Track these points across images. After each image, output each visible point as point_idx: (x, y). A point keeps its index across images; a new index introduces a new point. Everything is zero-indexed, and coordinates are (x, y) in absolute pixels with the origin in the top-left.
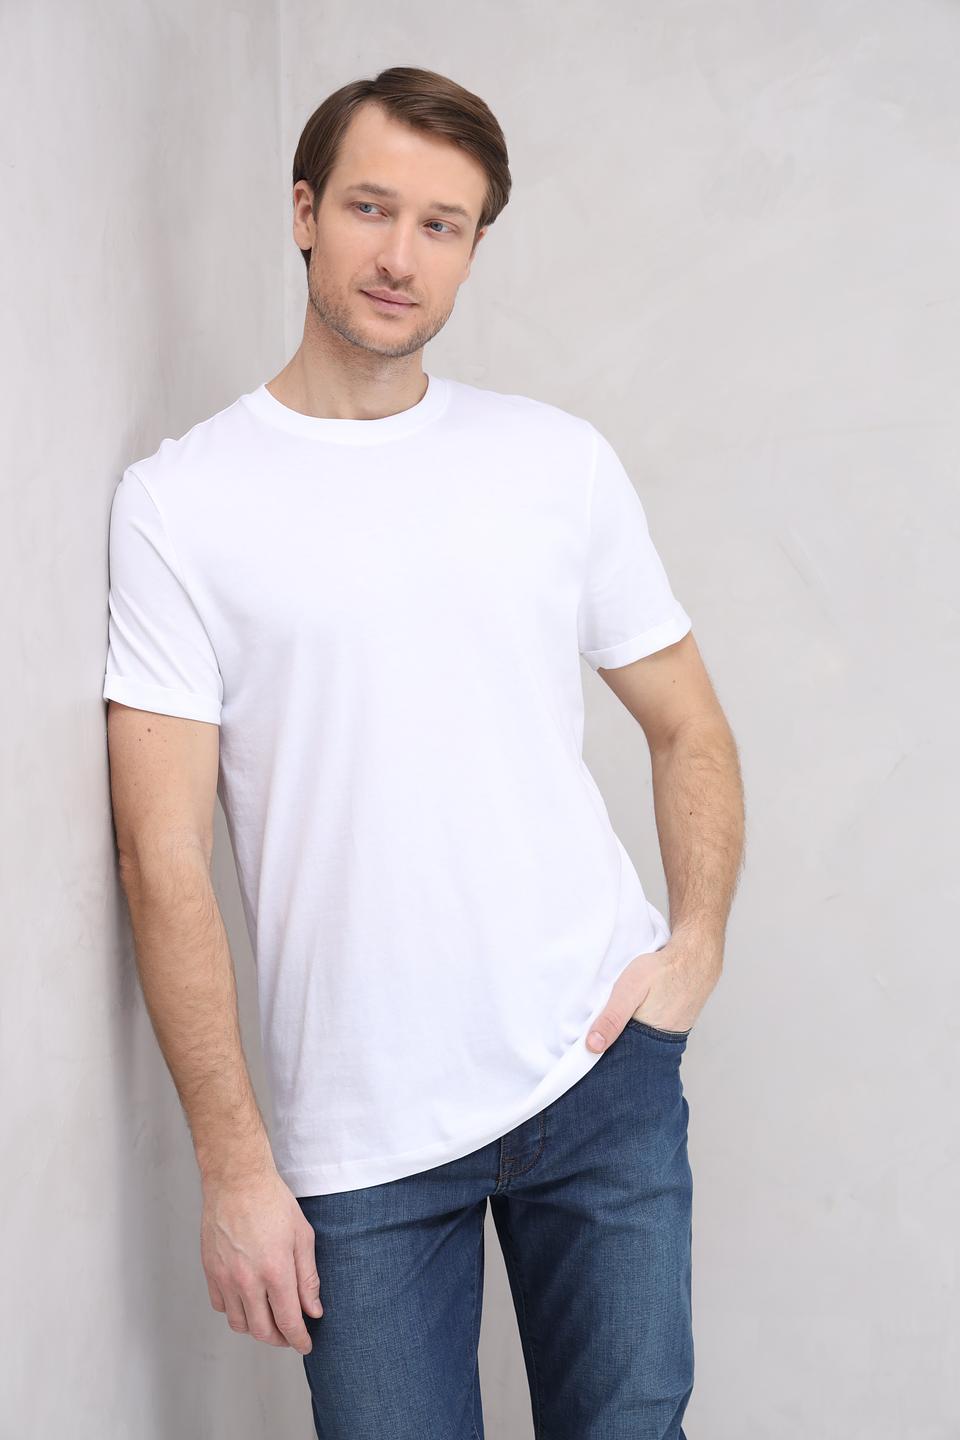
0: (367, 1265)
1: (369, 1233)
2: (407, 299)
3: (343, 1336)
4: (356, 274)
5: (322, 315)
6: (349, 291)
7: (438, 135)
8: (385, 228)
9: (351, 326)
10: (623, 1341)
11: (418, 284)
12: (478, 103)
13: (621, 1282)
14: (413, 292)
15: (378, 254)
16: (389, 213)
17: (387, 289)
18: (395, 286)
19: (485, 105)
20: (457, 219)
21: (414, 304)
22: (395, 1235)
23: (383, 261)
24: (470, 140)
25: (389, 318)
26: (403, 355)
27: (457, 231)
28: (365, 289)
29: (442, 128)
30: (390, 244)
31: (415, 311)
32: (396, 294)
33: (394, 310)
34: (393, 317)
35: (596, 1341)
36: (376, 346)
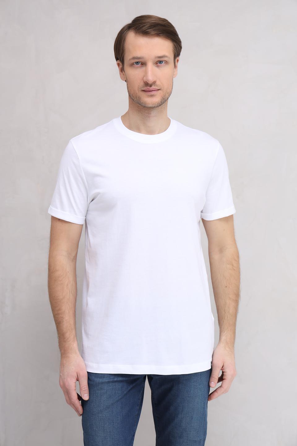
0: (106, 392)
1: (109, 382)
2: (155, 89)
3: (95, 413)
4: (139, 86)
5: (133, 100)
6: (138, 91)
7: (152, 35)
8: (144, 68)
9: (142, 102)
10: (185, 420)
11: (158, 83)
12: (165, 20)
13: (186, 403)
14: (157, 86)
15: (144, 77)
16: (144, 64)
17: (149, 87)
18: (151, 86)
19: (167, 20)
20: (166, 59)
21: (159, 89)
22: (117, 384)
23: (145, 79)
24: (163, 33)
25: (152, 96)
26: (160, 106)
27: (167, 62)
28: (143, 89)
29: (153, 33)
30: (146, 73)
31: (160, 91)
32: (151, 88)
33: (153, 93)
34: (153, 95)
35: (177, 420)
36: (150, 106)
